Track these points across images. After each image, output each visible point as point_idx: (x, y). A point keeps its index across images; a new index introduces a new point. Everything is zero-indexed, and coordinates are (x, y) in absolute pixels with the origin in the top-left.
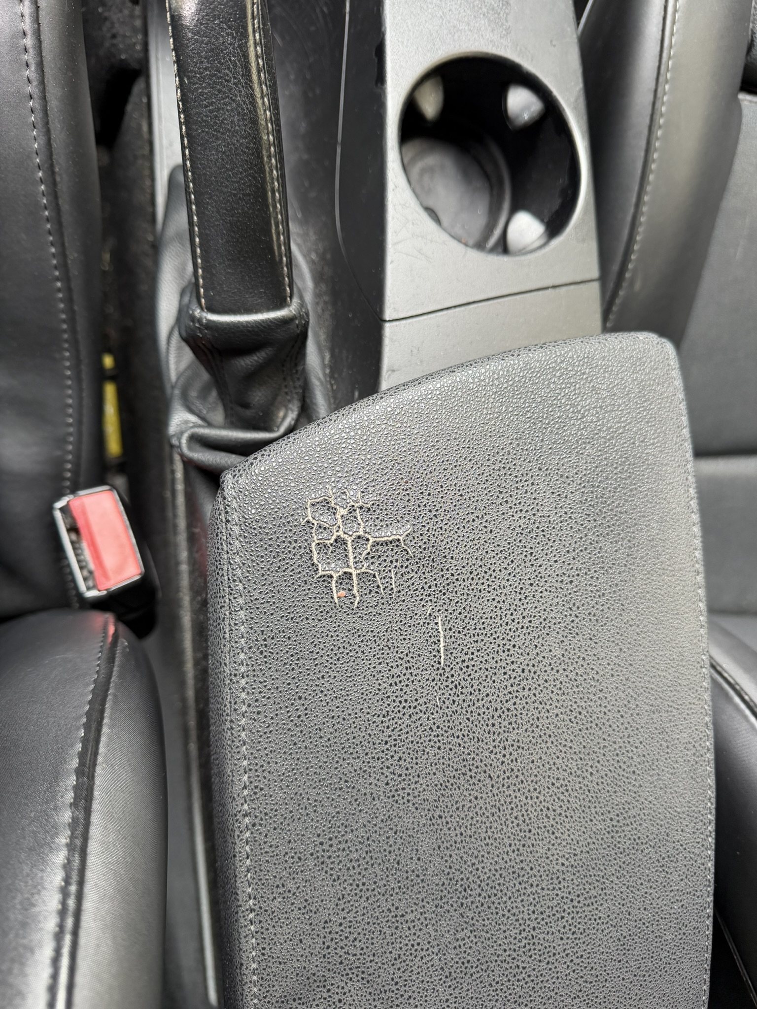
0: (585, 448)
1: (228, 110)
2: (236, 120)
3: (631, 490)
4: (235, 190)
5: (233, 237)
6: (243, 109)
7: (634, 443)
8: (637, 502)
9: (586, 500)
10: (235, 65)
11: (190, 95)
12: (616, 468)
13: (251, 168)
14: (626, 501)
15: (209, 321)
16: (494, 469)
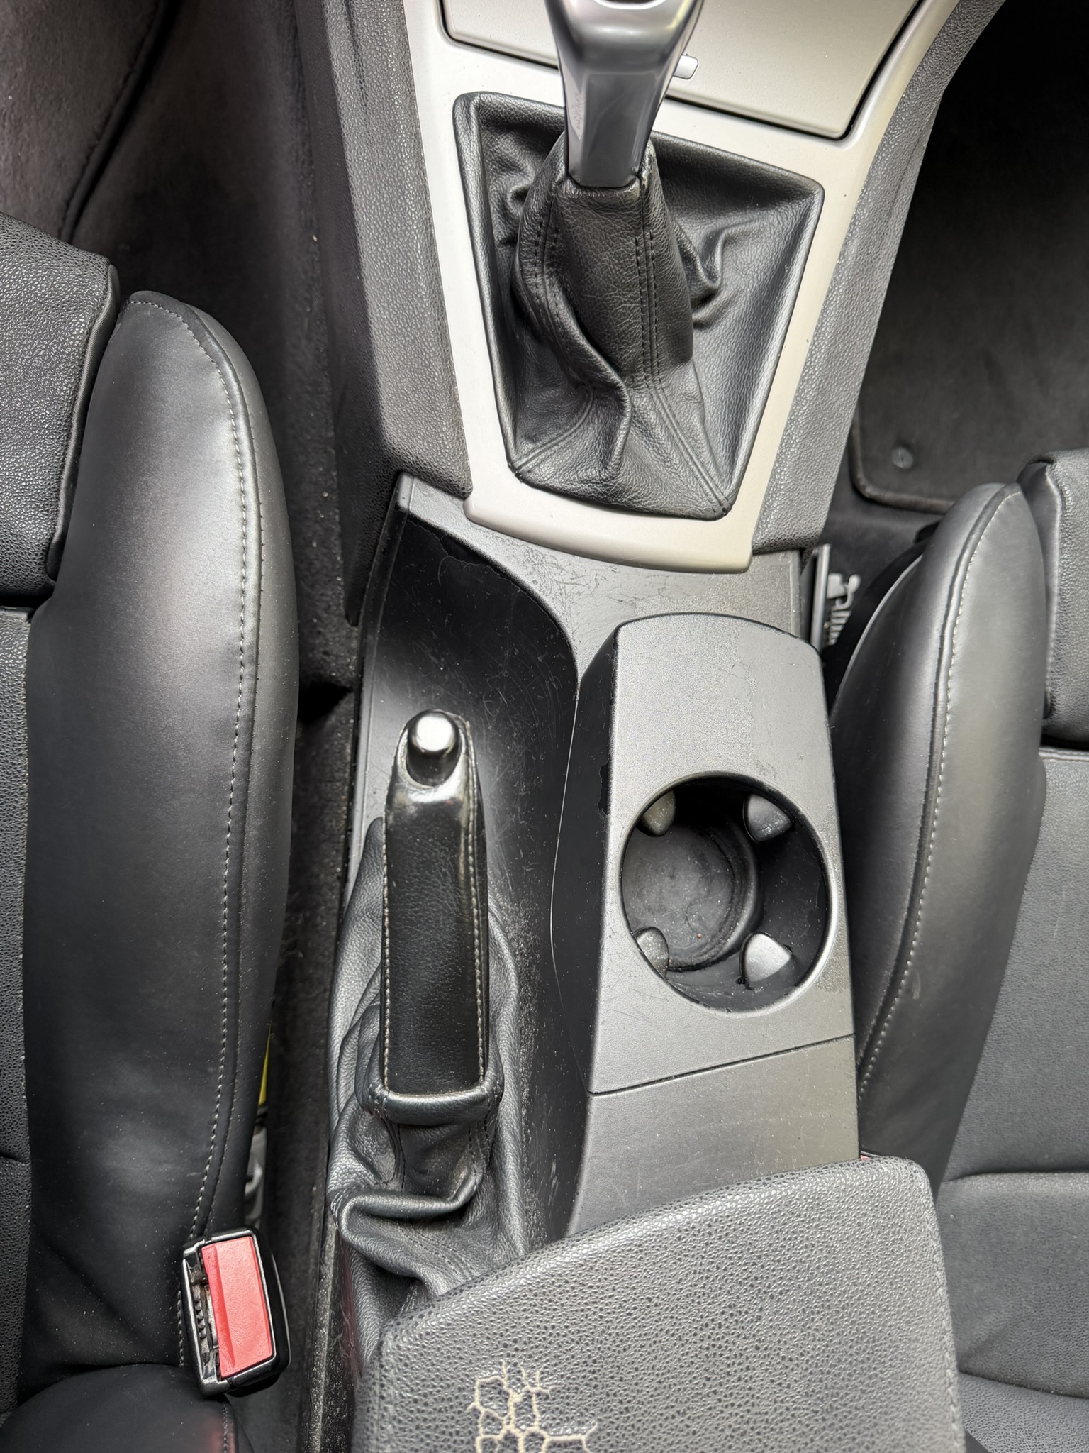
0: (813, 1319)
1: (434, 912)
2: (441, 919)
3: (870, 1377)
4: (433, 980)
5: (426, 1023)
6: (450, 911)
7: (873, 1312)
8: (877, 1393)
9: (813, 1391)
10: (445, 875)
11: (397, 896)
12: (851, 1347)
13: (452, 961)
14: (863, 1392)
15: (390, 1102)
16: (700, 1347)
